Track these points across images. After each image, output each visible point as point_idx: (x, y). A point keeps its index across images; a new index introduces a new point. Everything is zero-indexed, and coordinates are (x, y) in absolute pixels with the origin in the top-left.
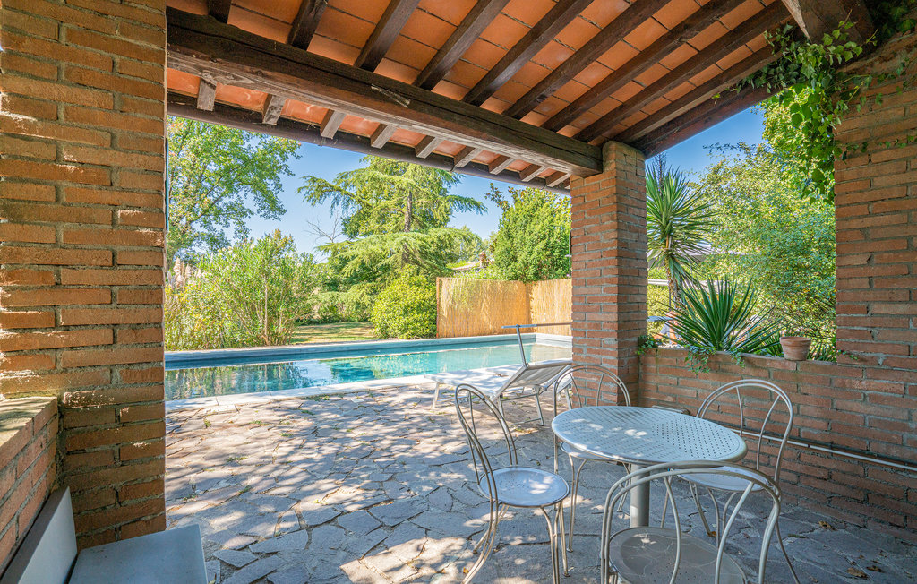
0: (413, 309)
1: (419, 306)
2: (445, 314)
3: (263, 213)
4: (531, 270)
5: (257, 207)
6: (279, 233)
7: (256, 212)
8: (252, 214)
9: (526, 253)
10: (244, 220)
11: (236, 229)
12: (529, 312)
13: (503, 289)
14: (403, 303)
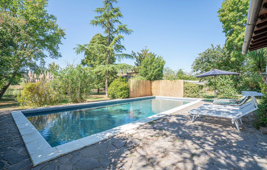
0: (123, 89)
1: (125, 88)
2: (131, 90)
3: (52, 56)
4: (153, 77)
5: (49, 54)
6: (54, 64)
7: (48, 56)
8: (47, 57)
9: (152, 72)
10: (44, 58)
11: (41, 62)
12: (151, 90)
13: (146, 83)
14: (120, 87)
